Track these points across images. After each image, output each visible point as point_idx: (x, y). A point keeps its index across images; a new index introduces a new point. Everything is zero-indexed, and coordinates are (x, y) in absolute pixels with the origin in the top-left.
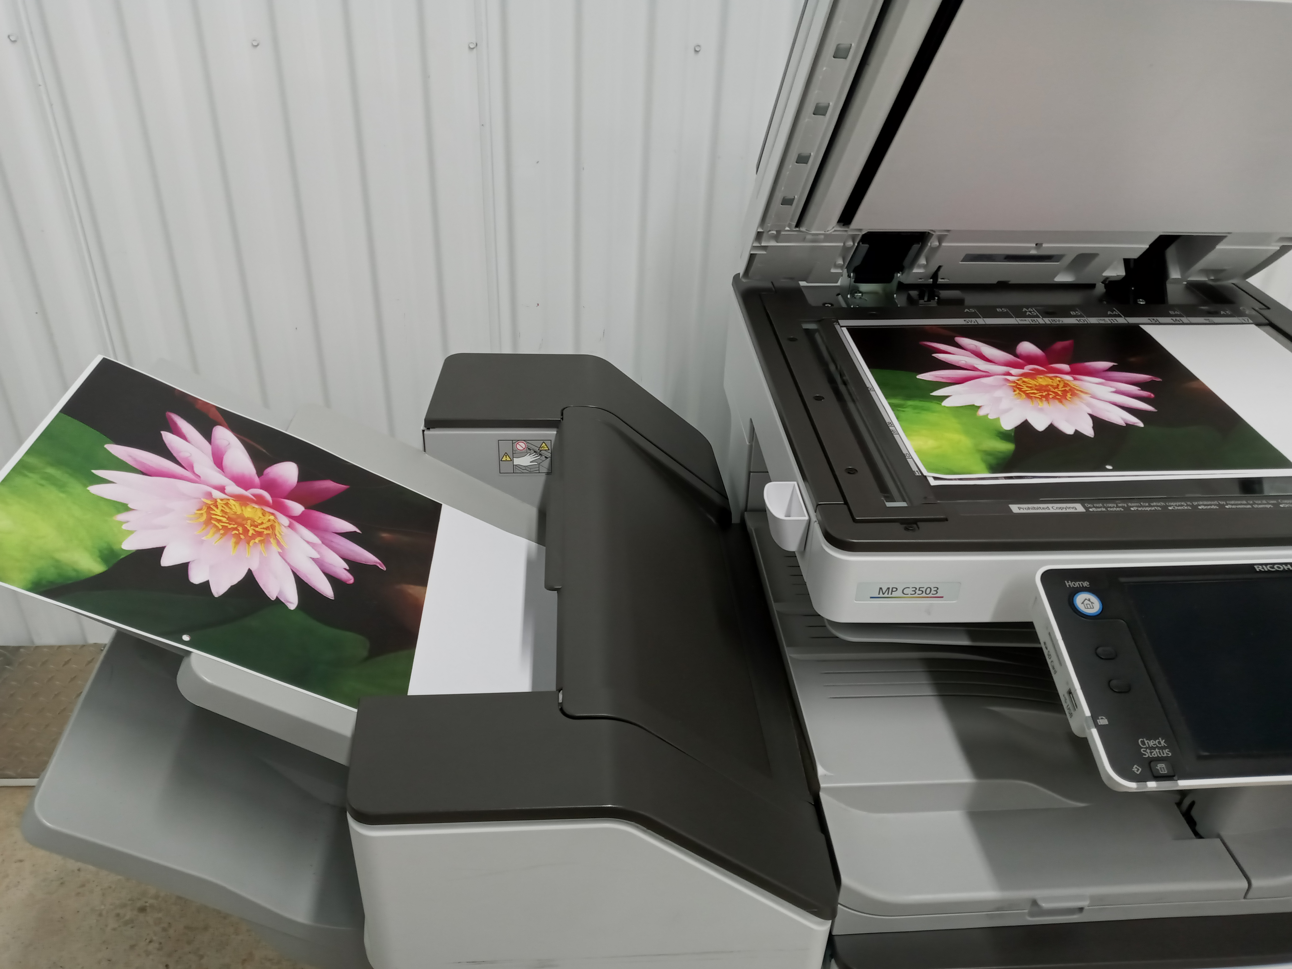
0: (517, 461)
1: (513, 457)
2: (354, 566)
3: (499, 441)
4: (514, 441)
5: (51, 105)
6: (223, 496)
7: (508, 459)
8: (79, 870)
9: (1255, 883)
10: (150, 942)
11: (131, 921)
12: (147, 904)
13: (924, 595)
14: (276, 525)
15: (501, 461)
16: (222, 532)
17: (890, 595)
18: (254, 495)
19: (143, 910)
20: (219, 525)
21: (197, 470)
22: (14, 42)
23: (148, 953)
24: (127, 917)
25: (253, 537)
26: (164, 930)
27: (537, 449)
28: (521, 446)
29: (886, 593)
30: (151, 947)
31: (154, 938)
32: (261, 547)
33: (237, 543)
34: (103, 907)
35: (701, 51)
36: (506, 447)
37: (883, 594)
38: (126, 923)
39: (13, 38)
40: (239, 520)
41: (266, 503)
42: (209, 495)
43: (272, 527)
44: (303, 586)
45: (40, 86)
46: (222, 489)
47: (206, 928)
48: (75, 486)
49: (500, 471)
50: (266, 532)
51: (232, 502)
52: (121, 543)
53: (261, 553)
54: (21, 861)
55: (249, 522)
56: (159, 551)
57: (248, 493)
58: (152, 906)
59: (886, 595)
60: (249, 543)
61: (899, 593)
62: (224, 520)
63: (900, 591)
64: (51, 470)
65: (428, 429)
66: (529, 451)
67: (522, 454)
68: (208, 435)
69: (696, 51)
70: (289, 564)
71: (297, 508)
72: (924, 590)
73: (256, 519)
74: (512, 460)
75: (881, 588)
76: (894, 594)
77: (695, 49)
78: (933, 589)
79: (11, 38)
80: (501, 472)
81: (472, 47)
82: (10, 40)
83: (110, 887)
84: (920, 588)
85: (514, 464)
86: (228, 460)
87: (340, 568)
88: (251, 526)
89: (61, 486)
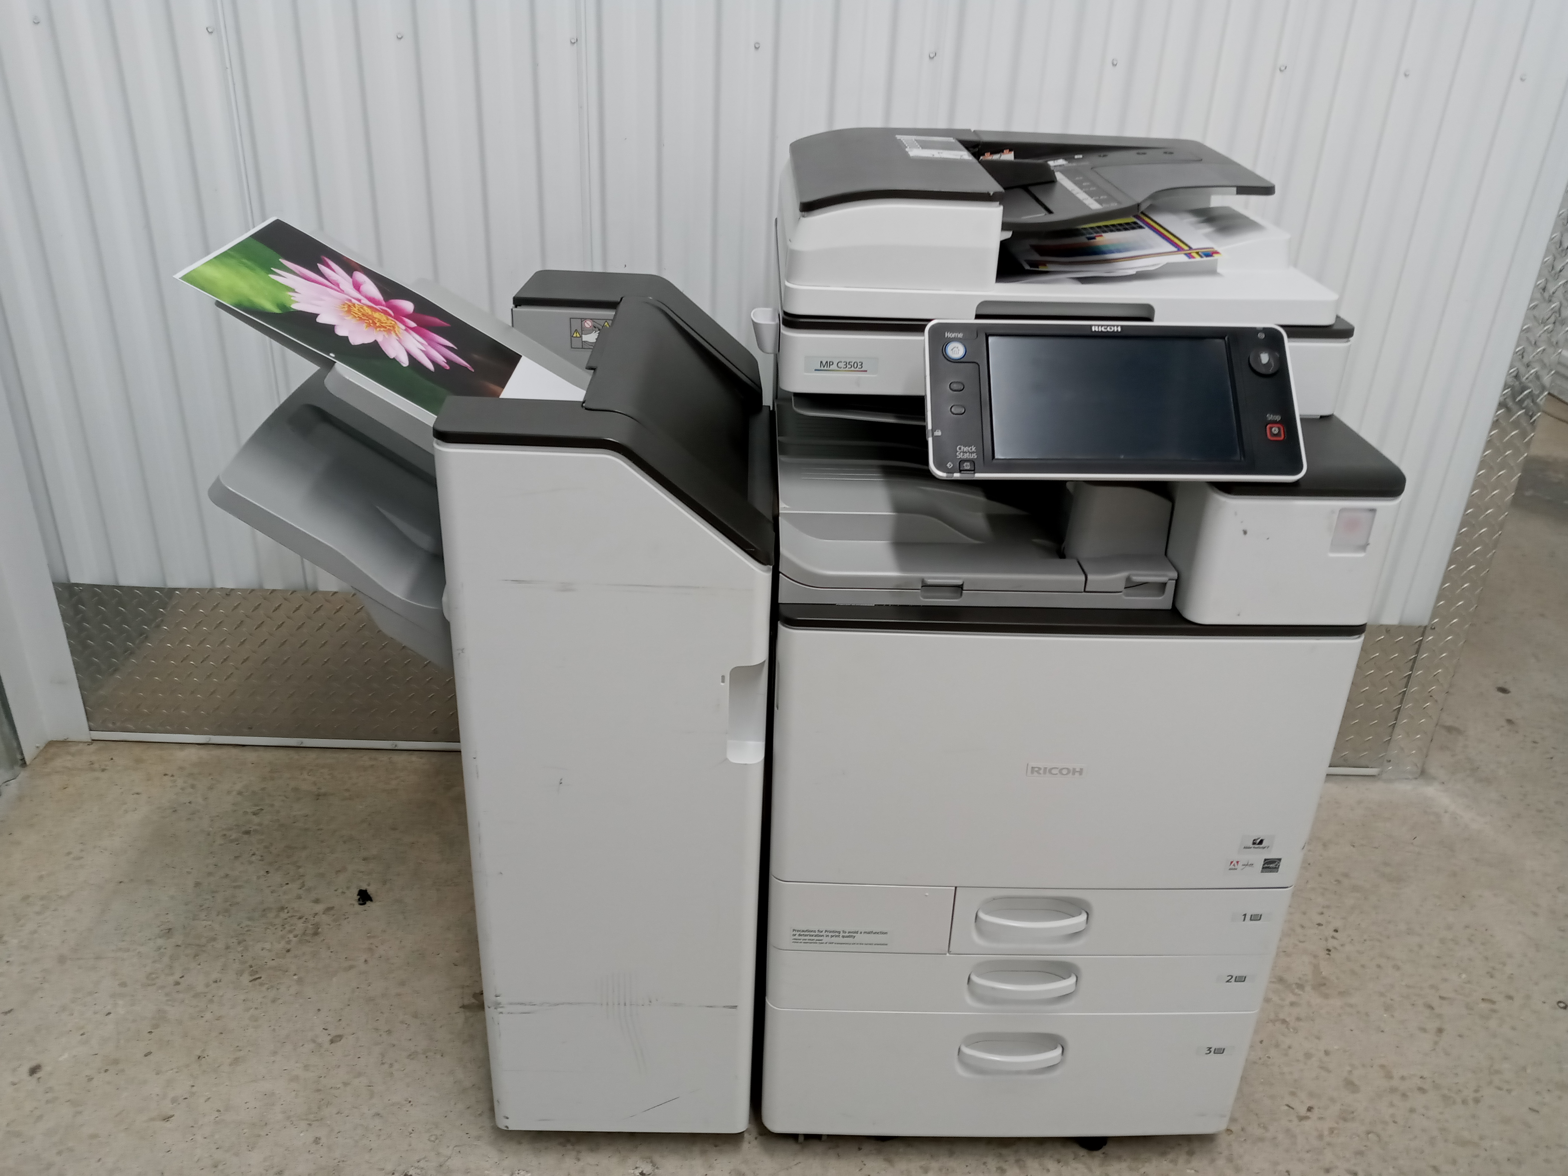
0: (586, 338)
1: (582, 334)
2: (449, 361)
3: (570, 319)
4: (583, 320)
5: (234, 84)
6: (359, 303)
7: (578, 336)
8: (190, 803)
9: (1089, 577)
10: (254, 855)
11: (236, 840)
12: (251, 829)
13: (853, 369)
14: (396, 327)
15: (573, 337)
16: (358, 319)
17: (828, 368)
18: (381, 309)
19: (247, 833)
20: (357, 316)
21: (341, 287)
22: (211, 33)
23: (251, 863)
24: (233, 837)
25: (379, 327)
26: (266, 847)
27: (601, 327)
28: (588, 324)
29: (826, 366)
30: (254, 858)
31: (257, 853)
32: (385, 333)
33: (367, 327)
34: (211, 829)
35: (760, 47)
36: (576, 324)
37: (824, 367)
38: (232, 841)
39: (210, 30)
40: (370, 317)
41: (390, 315)
42: (350, 301)
43: (394, 327)
44: (411, 357)
45: (227, 68)
46: (359, 301)
47: (305, 848)
48: (263, 273)
49: (571, 346)
50: (388, 327)
51: (365, 308)
52: (291, 305)
53: (384, 335)
54: (138, 794)
55: (377, 320)
56: (316, 315)
57: (377, 307)
58: (256, 831)
59: (825, 368)
60: (376, 329)
61: (834, 367)
62: (360, 314)
63: (835, 364)
64: (244, 261)
65: (516, 307)
66: (594, 329)
67: (589, 332)
68: (351, 275)
69: (757, 48)
70: (403, 346)
71: (413, 324)
72: (852, 364)
73: (382, 320)
74: (581, 337)
75: (821, 362)
76: (832, 367)
77: (755, 46)
78: (859, 364)
79: (209, 30)
80: (573, 347)
81: (573, 41)
82: (208, 31)
83: (218, 816)
84: (849, 363)
85: (583, 340)
86: (363, 288)
87: (441, 360)
88: (378, 322)
89: (252, 269)
